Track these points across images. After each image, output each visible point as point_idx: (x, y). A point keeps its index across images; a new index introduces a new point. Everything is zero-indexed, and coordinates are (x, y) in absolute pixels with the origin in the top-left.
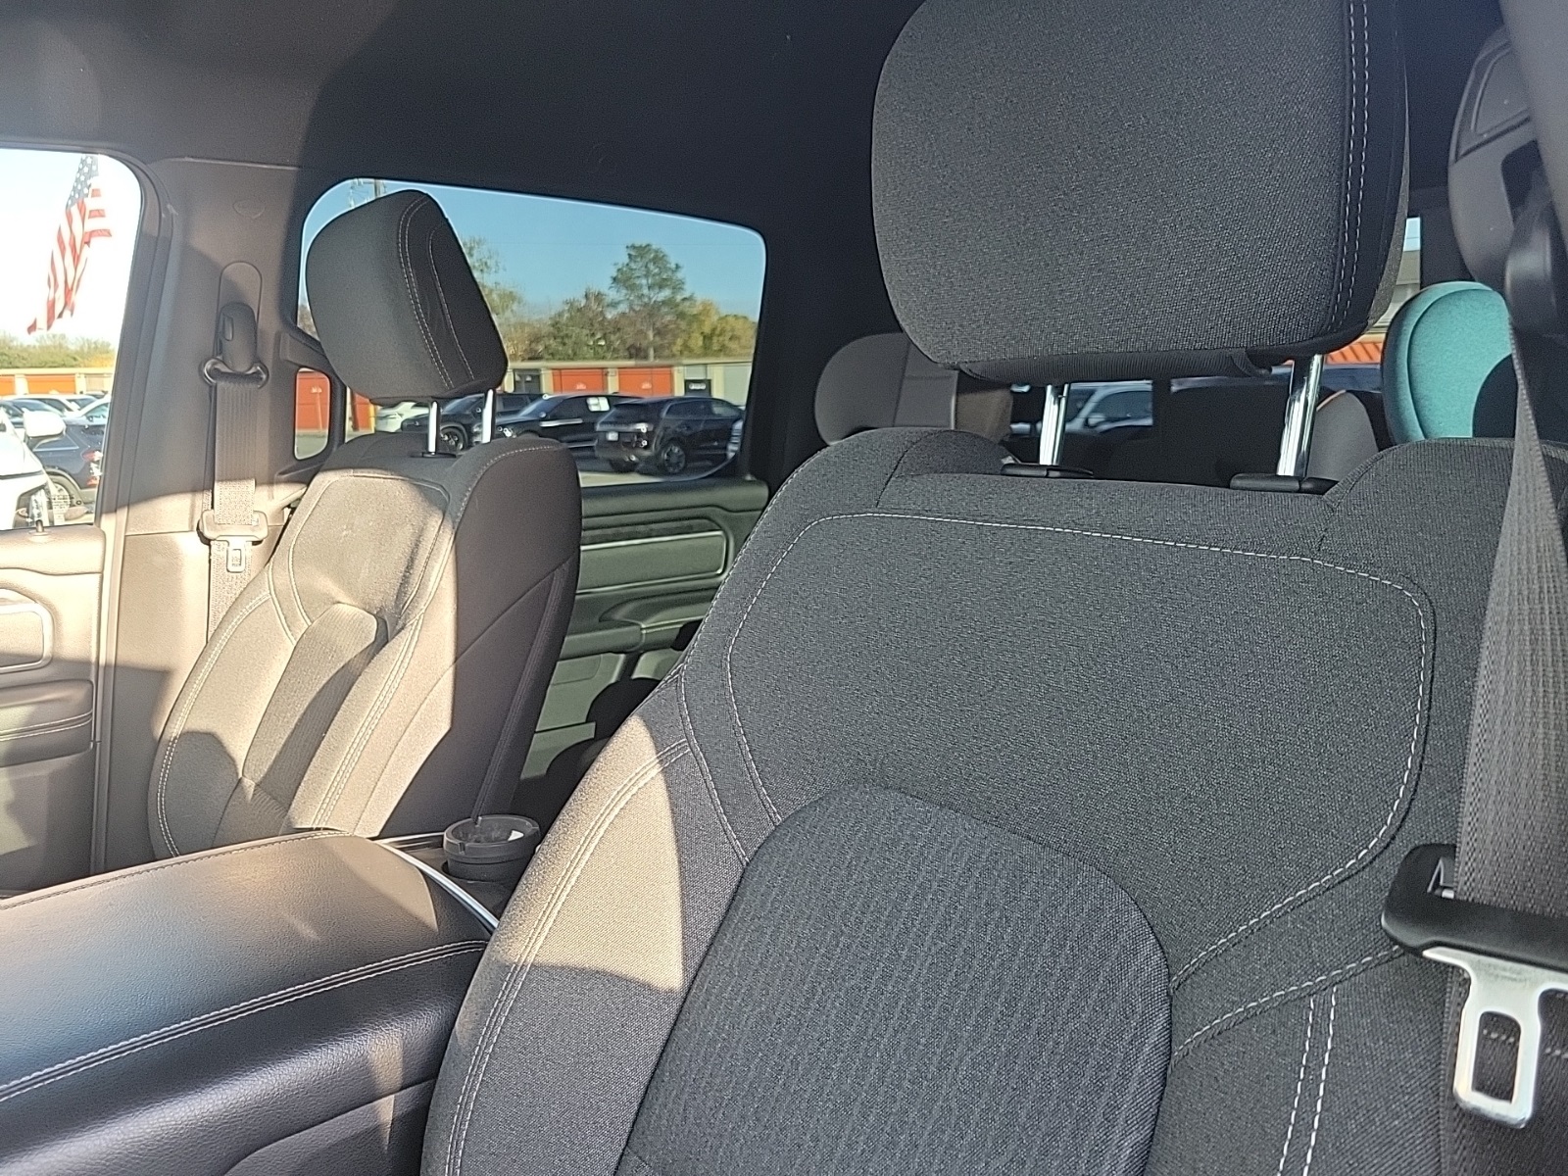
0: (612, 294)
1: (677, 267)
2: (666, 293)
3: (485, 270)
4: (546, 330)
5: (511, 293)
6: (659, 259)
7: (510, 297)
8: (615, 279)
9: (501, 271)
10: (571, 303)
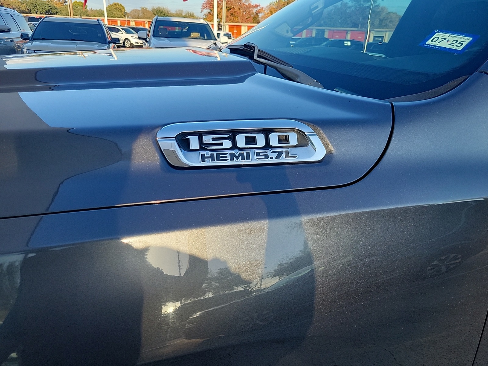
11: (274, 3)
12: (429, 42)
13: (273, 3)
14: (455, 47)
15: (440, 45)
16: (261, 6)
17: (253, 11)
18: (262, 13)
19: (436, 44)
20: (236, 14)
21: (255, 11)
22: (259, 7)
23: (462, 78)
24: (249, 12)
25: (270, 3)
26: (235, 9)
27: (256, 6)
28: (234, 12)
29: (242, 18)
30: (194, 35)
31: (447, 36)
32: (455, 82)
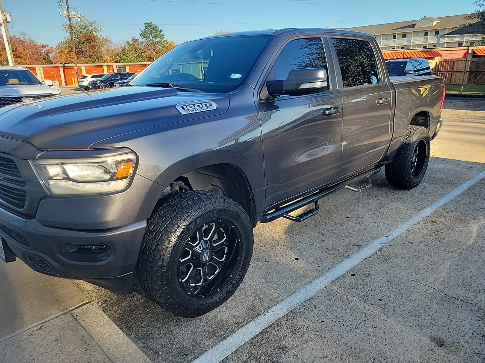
0: (141, 40)
1: (161, 30)
2: (158, 39)
3: (97, 31)
4: (120, 51)
5: (106, 39)
6: (155, 28)
7: (106, 41)
8: (141, 35)
9: (102, 32)
10: (128, 43)
11: (64, 42)
12: (231, 77)
13: (62, 42)
14: (238, 78)
15: (234, 77)
16: (50, 46)
17: (42, 51)
18: (52, 53)
19: (233, 77)
20: (22, 55)
21: (43, 51)
22: (48, 47)
23: (242, 86)
24: (37, 53)
25: (59, 43)
26: (19, 50)
27: (44, 46)
28: (19, 53)
29: (30, 59)
30: (11, 81)
31: (235, 75)
32: (240, 87)
